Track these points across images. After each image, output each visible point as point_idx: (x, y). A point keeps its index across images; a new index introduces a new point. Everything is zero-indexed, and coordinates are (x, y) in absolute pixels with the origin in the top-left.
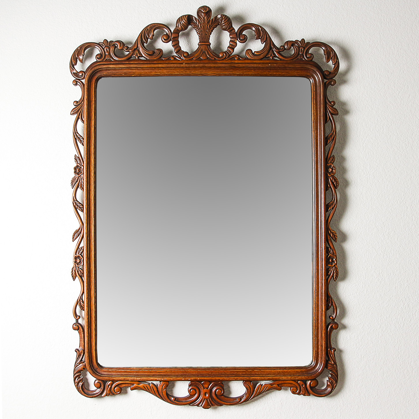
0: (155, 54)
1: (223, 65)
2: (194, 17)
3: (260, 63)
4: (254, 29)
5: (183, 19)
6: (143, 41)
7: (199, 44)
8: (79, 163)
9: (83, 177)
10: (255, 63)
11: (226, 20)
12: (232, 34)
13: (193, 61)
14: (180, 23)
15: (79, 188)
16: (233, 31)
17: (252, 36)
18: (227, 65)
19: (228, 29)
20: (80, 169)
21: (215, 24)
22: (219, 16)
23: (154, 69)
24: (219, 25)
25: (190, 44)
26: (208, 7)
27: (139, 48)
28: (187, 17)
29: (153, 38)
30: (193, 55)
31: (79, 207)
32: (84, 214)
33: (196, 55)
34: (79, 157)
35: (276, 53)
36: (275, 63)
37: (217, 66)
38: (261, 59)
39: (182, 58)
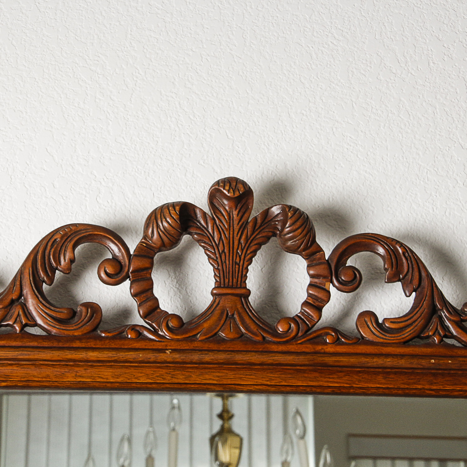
0: (76, 319)
1: (289, 359)
2: (201, 209)
3: (402, 356)
4: (381, 251)
5: (167, 215)
6: (39, 276)
7: (215, 292)
10: (387, 355)
11: (298, 224)
12: (316, 265)
13: (196, 344)
14: (158, 226)
16: (318, 255)
17: (373, 272)
18: (301, 359)
19: (304, 250)
21: (264, 234)
22: (276, 210)
23: (71, 365)
24: (276, 236)
25: (184, 292)
26: (244, 183)
27: (26, 300)
28: (177, 208)
29: (70, 269)
30: (198, 326)
33: (206, 325)
35: (450, 325)
36: (451, 357)
37: (270, 361)
38: (406, 343)
39: (160, 333)
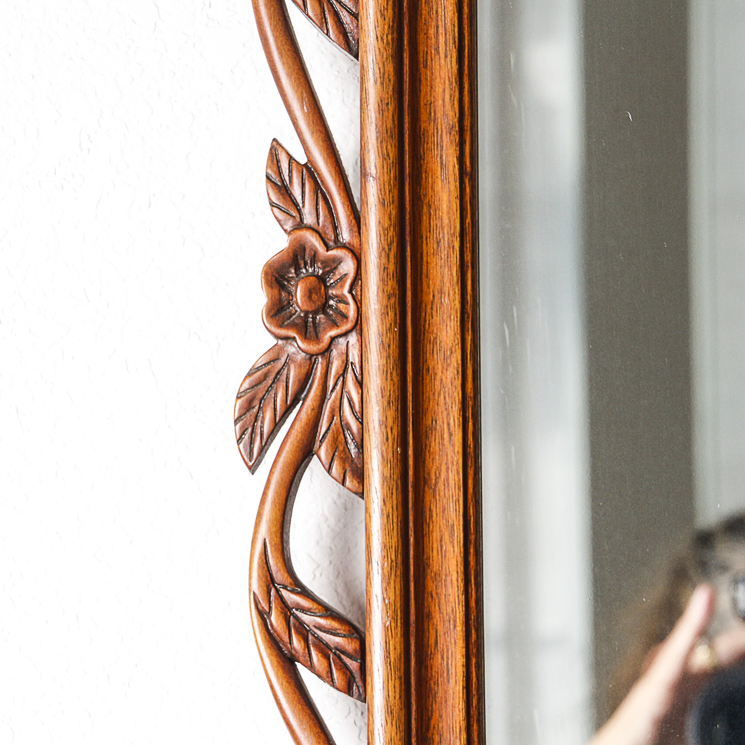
8: (309, 219)
9: (354, 356)
15: (314, 462)
20: (322, 279)
31: (324, 649)
32: (370, 712)
34: (310, 171)
